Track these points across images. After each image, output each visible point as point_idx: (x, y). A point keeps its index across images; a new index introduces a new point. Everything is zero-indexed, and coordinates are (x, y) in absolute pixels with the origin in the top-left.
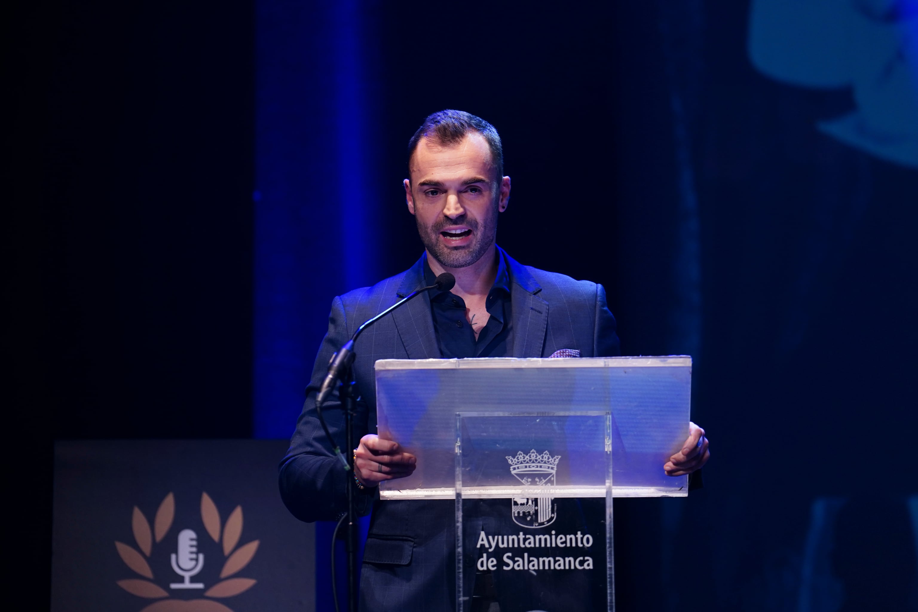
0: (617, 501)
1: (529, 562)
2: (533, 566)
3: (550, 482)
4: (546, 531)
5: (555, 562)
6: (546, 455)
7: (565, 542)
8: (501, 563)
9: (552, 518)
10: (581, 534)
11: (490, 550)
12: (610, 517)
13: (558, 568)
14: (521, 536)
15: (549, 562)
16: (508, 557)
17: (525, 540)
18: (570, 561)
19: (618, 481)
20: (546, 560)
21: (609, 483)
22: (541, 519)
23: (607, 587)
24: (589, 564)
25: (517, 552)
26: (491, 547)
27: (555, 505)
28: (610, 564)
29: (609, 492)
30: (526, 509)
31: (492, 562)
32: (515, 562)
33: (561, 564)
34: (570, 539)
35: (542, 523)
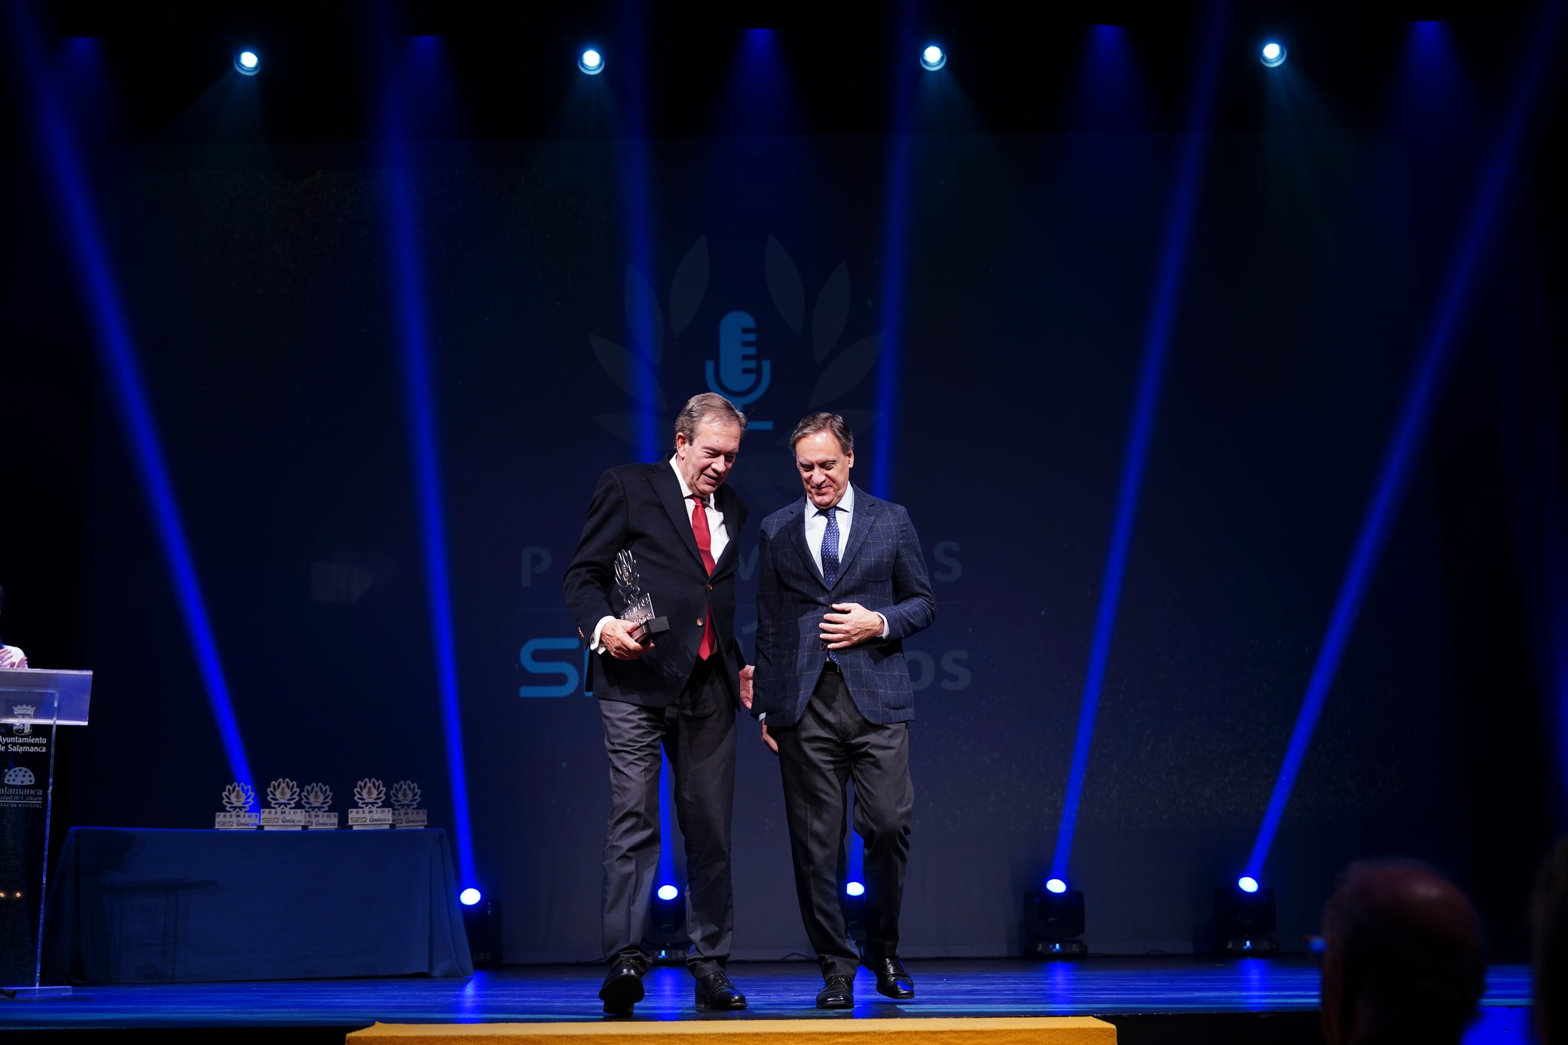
0: (58, 727)
1: (19, 748)
2: (21, 750)
3: (31, 717)
4: (27, 736)
5: (30, 748)
6: (30, 707)
7: (35, 741)
8: (7, 748)
9: (30, 732)
10: (42, 738)
11: (3, 743)
12: (54, 732)
13: (31, 751)
14: (17, 738)
15: (28, 749)
16: (10, 746)
17: (18, 740)
18: (36, 749)
19: (58, 719)
20: (26, 747)
21: (55, 719)
22: (25, 732)
23: (50, 759)
24: (44, 750)
25: (14, 744)
26: (3, 742)
27: (32, 727)
28: (53, 750)
29: (55, 722)
30: (19, 728)
32: (13, 748)
33: (32, 749)
34: (37, 740)
35: (25, 734)
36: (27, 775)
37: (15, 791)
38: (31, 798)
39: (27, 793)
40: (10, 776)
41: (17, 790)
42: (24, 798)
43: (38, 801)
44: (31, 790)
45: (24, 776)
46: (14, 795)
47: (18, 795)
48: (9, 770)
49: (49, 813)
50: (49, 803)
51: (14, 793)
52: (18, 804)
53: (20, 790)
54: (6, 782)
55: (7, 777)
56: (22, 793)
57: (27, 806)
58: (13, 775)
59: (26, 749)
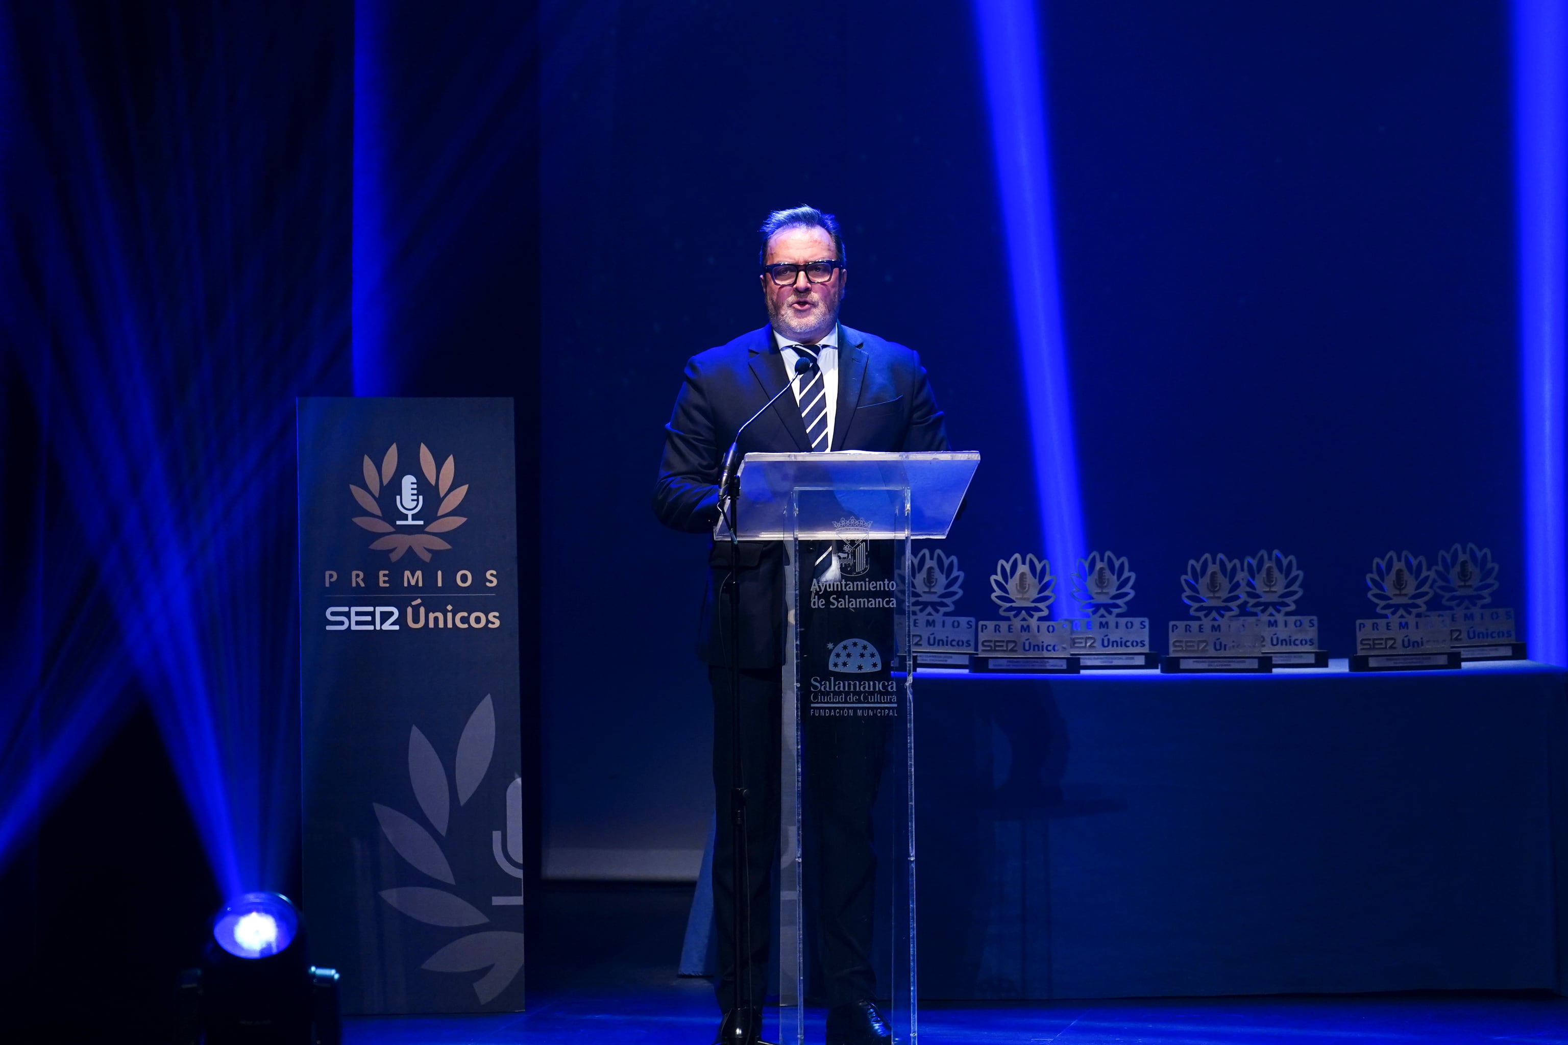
1: (849, 602)
2: (852, 605)
4: (862, 579)
5: (869, 602)
7: (876, 587)
8: (828, 603)
9: (866, 569)
10: (888, 581)
12: (909, 568)
13: (871, 607)
15: (864, 602)
16: (835, 597)
18: (879, 601)
20: (863, 600)
22: (858, 570)
23: (905, 621)
24: (894, 604)
27: (869, 559)
28: (909, 604)
31: (822, 602)
32: (838, 602)
33: (873, 603)
34: (879, 585)
35: (859, 573)
36: (867, 653)
37: (849, 685)
38: (877, 697)
39: (869, 688)
40: (838, 655)
41: (852, 683)
42: (866, 698)
43: (891, 703)
44: (877, 682)
45: (862, 655)
46: (847, 694)
47: (855, 693)
48: (835, 645)
49: (911, 726)
50: (911, 707)
51: (847, 689)
52: (855, 709)
53: (857, 683)
54: (831, 668)
55: (832, 659)
56: (862, 689)
57: (871, 713)
58: (843, 654)
59: (862, 602)
